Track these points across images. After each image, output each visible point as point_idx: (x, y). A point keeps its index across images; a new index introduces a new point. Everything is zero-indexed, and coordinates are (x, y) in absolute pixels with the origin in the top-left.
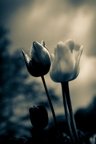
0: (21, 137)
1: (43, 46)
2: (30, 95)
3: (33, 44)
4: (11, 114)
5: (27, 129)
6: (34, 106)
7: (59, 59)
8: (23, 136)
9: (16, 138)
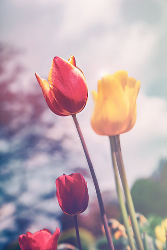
0: (41, 231)
1: (72, 66)
2: (57, 156)
3: (54, 60)
4: (24, 189)
5: (51, 215)
6: (64, 174)
7: (105, 98)
8: (44, 230)
9: (31, 234)
